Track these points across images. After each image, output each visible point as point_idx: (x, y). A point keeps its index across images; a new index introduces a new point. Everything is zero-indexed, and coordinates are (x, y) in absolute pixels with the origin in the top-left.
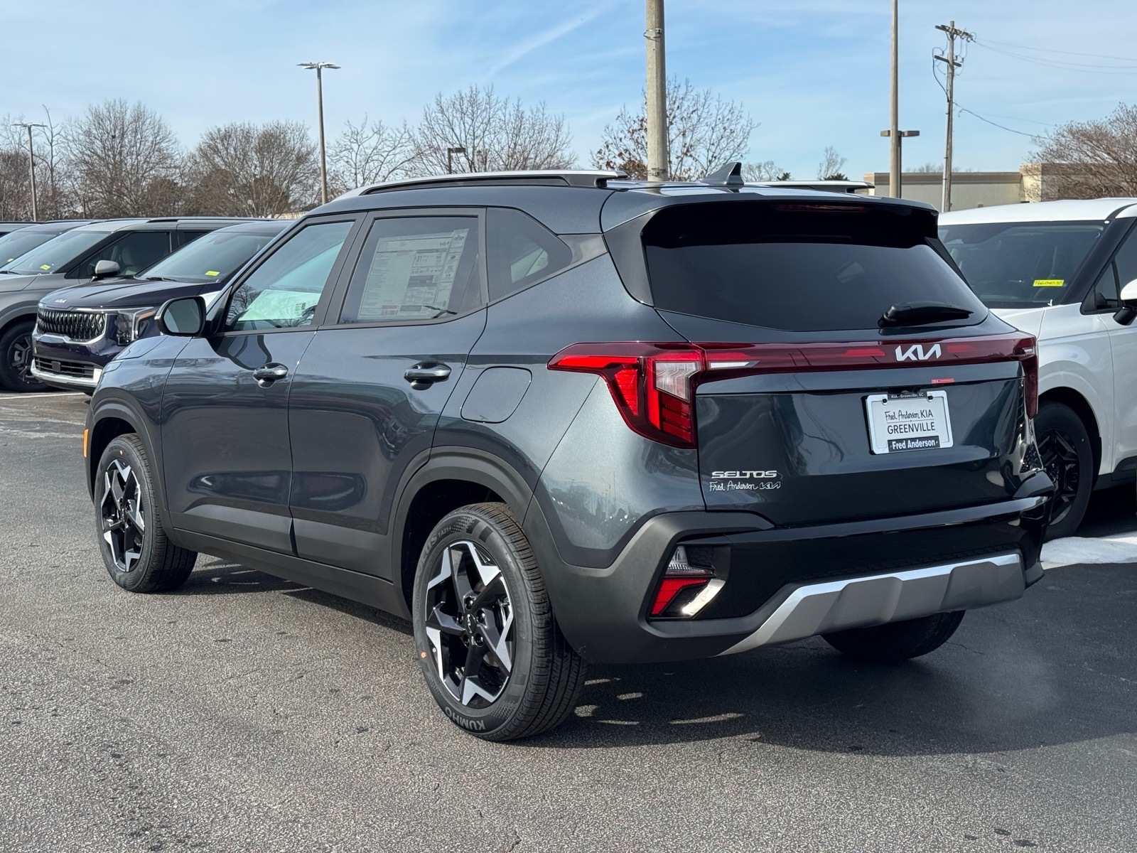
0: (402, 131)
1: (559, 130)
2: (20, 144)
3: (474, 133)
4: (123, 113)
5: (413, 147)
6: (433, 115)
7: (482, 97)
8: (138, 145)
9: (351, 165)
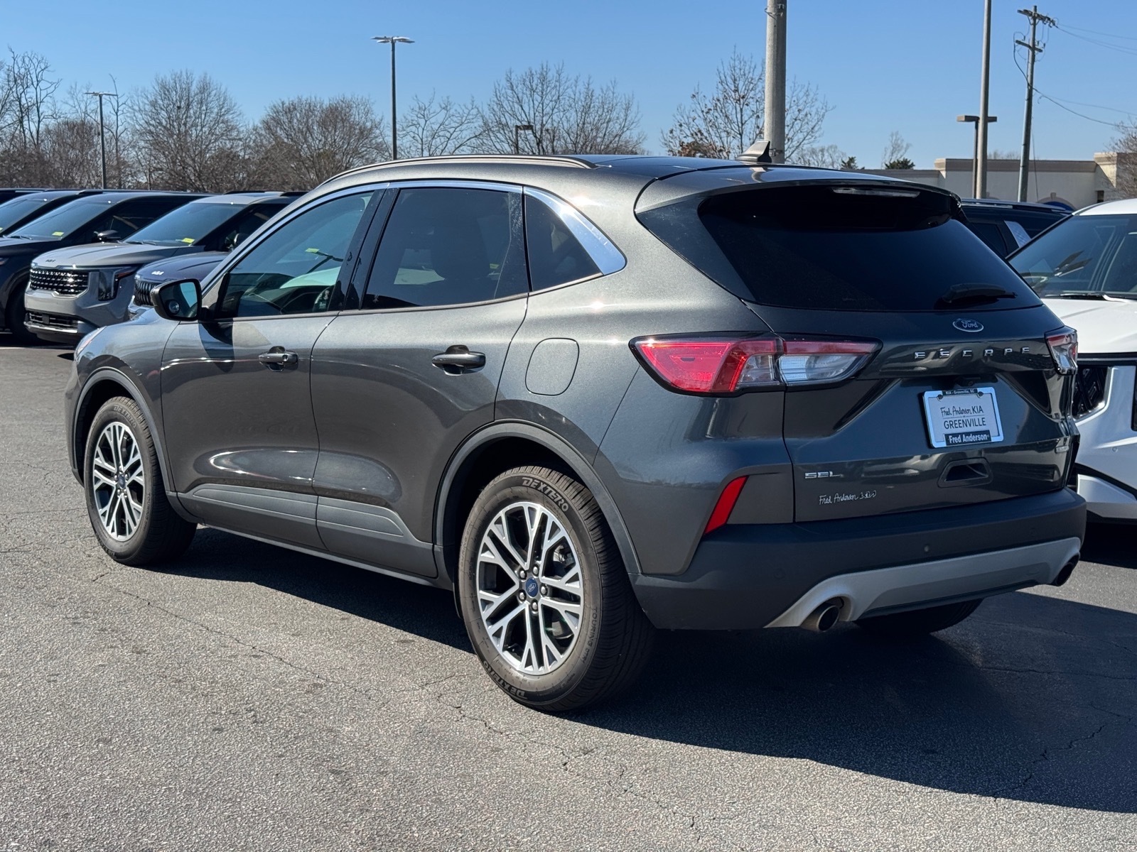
0: (470, 109)
1: (627, 109)
2: (86, 113)
3: (543, 110)
4: (189, 85)
5: (481, 123)
6: (503, 91)
7: (552, 75)
8: (203, 116)
9: (417, 141)
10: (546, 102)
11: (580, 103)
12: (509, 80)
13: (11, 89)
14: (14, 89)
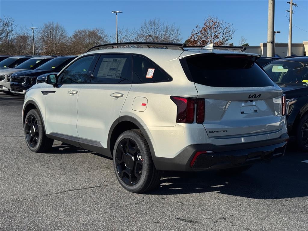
0: (134, 30)
1: (178, 31)
3: (154, 31)
4: (53, 25)
5: (137, 35)
6: (143, 26)
7: (157, 21)
8: (57, 34)
11: (165, 29)
12: (145, 23)
13: (4, 27)
14: (5, 27)
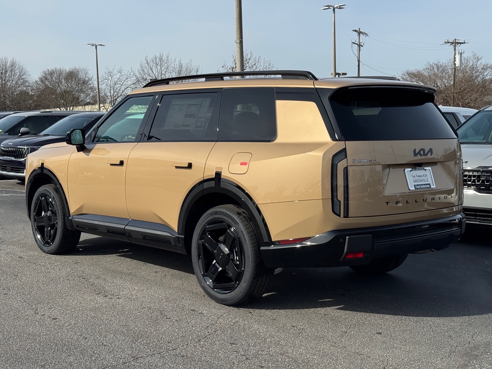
0: (131, 72)
1: (197, 71)
4: (6, 63)
5: (135, 78)
6: (144, 65)
7: (165, 57)
8: (13, 77)
9: (108, 86)
10: (163, 69)
11: (177, 69)
12: (146, 60)
